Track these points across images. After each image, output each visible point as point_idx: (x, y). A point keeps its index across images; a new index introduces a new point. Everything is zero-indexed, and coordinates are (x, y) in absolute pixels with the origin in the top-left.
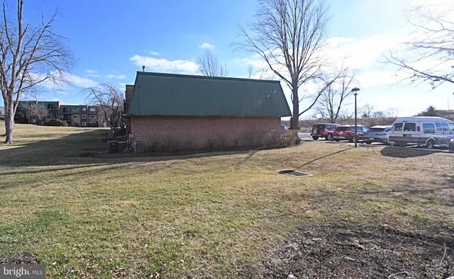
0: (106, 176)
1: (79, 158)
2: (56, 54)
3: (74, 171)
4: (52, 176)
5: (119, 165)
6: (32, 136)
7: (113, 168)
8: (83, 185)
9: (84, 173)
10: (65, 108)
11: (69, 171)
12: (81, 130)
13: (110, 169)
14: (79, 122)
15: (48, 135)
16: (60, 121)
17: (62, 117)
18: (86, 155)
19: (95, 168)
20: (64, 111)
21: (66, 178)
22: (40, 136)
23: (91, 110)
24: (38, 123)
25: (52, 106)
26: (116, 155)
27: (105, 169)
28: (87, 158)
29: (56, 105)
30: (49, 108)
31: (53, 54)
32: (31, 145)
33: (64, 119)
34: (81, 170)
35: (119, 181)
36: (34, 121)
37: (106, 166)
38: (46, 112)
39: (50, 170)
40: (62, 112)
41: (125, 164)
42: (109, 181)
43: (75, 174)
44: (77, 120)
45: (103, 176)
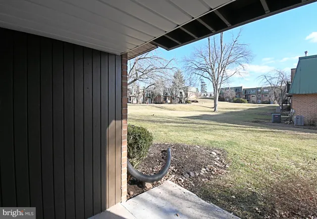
0: (266, 135)
1: (251, 123)
2: (241, 55)
3: (246, 129)
4: (235, 129)
5: (277, 130)
6: (226, 109)
7: (272, 131)
8: (250, 136)
9: (252, 131)
10: (246, 90)
11: (244, 129)
12: (256, 106)
13: (269, 131)
14: (255, 100)
15: (235, 109)
16: (243, 100)
17: (244, 97)
18: (256, 122)
19: (260, 129)
20: (245, 93)
21: (242, 131)
22: (231, 109)
23: (265, 90)
24: (230, 101)
25: (238, 90)
26: (278, 124)
27: (266, 131)
28: (256, 124)
29: (240, 89)
30: (236, 91)
31: (239, 56)
32: (226, 113)
33: (245, 98)
34: (250, 129)
35: (273, 138)
36: (228, 100)
37: (267, 130)
38: (234, 94)
39: (235, 126)
40: (244, 94)
41: (282, 131)
42: (267, 137)
43: (248, 130)
44: (254, 99)
45: (263, 134)
